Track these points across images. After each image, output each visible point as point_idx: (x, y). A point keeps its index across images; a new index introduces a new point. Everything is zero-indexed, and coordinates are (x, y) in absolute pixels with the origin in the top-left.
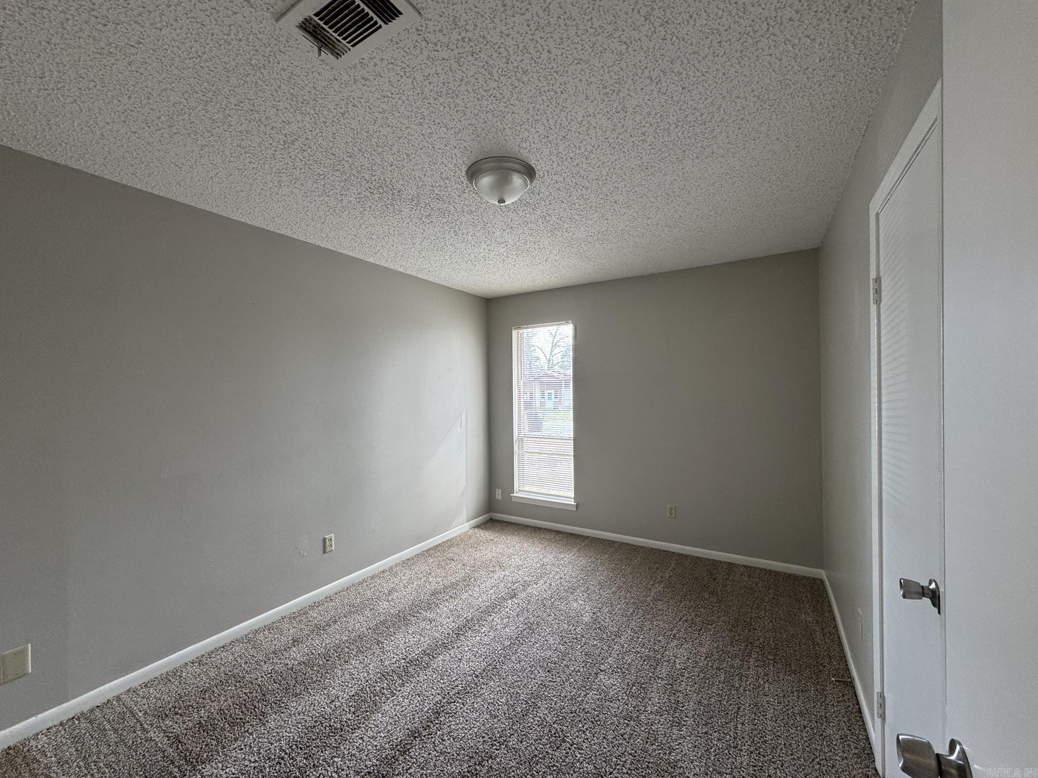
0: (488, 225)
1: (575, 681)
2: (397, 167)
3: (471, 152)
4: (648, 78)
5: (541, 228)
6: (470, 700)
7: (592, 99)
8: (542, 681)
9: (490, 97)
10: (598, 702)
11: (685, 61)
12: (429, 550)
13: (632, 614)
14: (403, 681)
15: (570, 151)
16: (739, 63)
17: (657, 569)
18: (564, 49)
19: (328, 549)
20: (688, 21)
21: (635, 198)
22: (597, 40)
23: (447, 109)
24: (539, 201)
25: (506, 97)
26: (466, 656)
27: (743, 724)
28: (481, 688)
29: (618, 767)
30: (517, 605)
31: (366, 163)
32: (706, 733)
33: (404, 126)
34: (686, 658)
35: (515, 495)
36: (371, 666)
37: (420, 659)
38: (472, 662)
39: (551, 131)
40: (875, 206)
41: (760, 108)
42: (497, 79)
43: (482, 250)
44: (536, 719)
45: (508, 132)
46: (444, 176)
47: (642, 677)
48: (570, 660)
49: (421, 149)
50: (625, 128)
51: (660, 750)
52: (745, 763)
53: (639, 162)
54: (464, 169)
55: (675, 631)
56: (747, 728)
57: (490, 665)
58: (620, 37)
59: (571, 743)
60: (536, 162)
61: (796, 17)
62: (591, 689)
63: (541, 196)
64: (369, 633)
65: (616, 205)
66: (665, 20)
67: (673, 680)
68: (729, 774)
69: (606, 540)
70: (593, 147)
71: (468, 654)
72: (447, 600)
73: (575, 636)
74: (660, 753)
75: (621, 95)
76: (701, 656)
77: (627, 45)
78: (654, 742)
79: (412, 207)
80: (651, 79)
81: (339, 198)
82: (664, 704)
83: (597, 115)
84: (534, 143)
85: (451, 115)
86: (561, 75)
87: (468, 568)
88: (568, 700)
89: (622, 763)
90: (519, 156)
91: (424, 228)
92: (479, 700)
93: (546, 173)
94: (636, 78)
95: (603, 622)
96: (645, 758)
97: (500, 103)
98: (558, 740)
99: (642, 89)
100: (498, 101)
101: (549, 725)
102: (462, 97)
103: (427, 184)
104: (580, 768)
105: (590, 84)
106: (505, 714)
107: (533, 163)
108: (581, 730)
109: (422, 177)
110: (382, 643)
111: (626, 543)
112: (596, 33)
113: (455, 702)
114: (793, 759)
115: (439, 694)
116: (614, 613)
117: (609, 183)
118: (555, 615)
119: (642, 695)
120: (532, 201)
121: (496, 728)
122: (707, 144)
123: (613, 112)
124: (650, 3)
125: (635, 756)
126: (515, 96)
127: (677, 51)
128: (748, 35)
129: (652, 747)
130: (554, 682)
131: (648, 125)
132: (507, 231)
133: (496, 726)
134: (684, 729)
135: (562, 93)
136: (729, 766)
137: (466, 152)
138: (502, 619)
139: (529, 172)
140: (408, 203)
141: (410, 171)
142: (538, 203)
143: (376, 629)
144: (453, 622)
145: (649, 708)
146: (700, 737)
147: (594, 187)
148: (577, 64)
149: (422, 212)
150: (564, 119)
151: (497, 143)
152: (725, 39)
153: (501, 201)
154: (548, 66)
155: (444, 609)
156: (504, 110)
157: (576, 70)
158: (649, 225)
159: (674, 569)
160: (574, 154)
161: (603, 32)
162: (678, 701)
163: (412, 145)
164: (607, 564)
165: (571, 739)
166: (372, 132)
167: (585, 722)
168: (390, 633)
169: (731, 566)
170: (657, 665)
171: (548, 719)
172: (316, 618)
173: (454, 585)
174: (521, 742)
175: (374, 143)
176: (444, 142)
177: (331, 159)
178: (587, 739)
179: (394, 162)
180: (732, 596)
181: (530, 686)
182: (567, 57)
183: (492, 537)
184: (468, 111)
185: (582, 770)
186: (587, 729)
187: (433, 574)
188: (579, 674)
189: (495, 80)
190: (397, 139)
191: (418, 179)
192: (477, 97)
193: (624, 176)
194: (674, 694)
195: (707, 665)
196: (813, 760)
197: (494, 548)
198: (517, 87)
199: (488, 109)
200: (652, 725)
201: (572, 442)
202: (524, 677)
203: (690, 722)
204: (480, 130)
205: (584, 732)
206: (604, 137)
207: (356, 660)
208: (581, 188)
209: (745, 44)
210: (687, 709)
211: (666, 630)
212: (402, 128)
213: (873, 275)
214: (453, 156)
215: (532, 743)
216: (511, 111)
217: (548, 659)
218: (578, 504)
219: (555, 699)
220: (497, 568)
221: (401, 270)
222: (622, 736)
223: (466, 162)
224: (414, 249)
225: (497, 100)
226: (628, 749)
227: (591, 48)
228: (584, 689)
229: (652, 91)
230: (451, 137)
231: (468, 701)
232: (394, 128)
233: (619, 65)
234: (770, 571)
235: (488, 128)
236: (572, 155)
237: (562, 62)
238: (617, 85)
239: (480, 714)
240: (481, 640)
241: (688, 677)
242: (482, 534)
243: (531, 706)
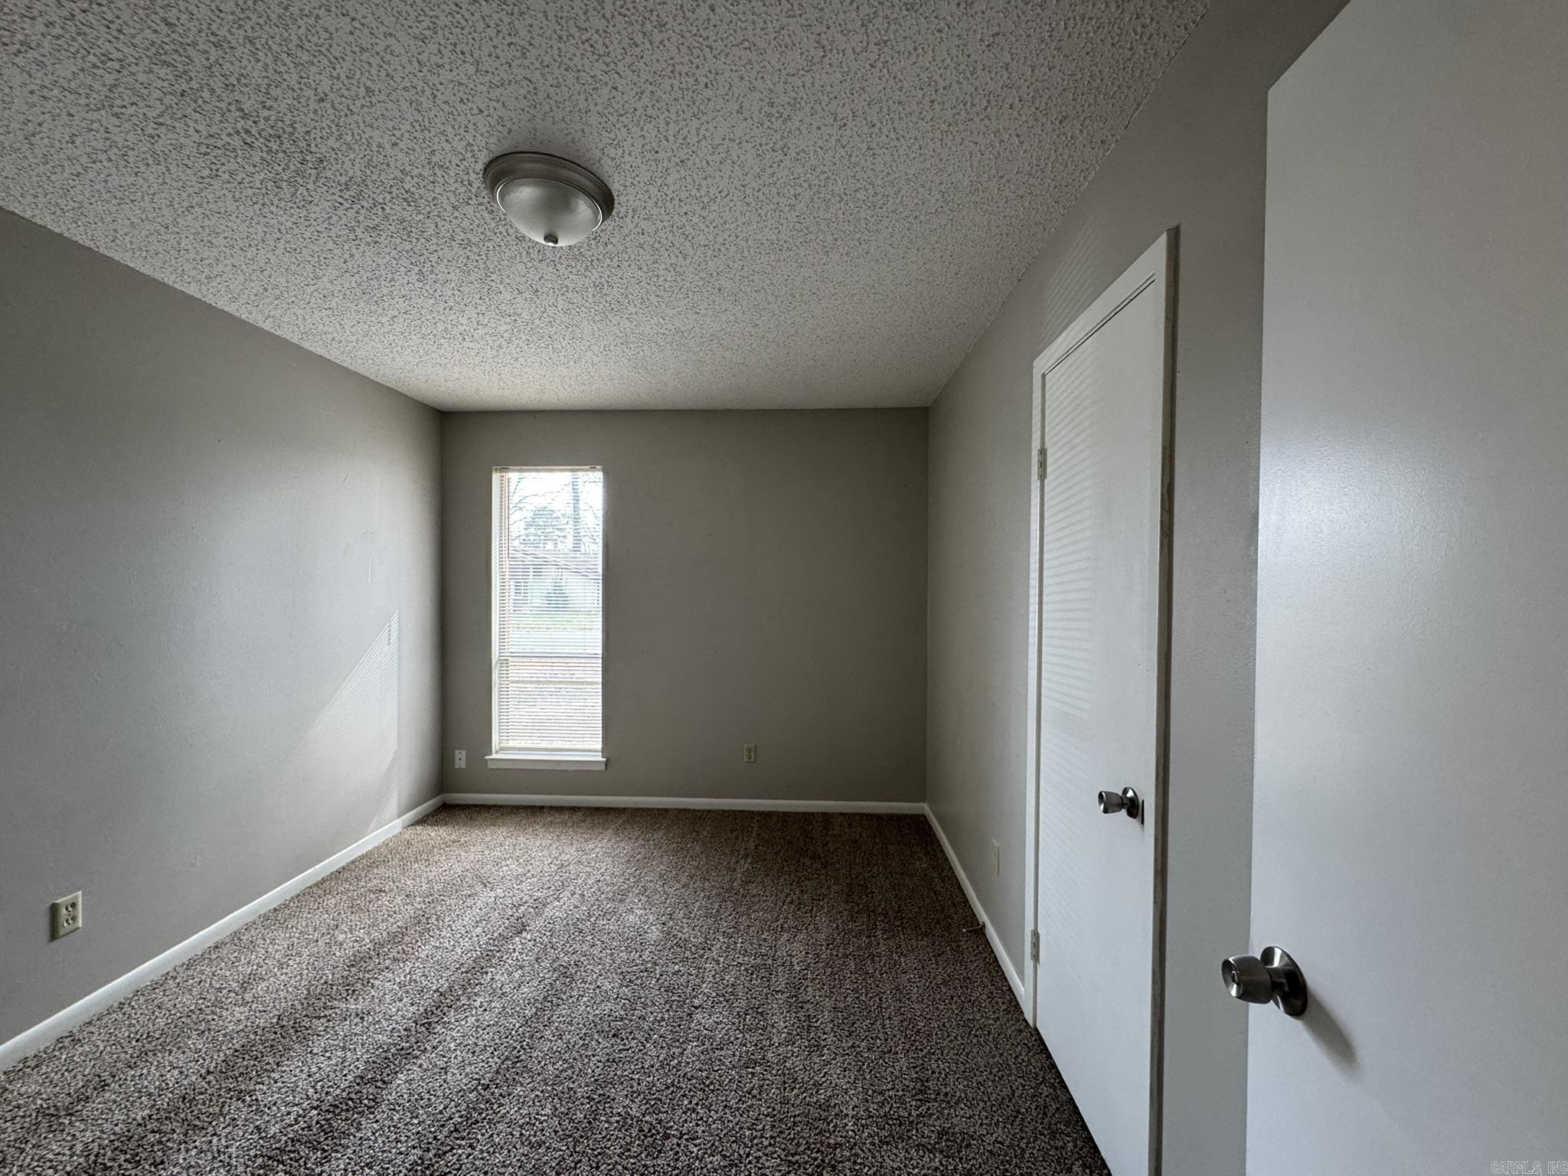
0: (494, 277)
1: (660, 1037)
2: (333, 107)
3: (510, 132)
4: (832, 114)
5: (587, 305)
6: (483, 1135)
7: (746, 114)
8: (607, 1054)
9: (583, 43)
10: (702, 1057)
11: (885, 110)
12: (324, 881)
13: (718, 911)
14: (324, 1151)
15: (683, 187)
16: (942, 140)
17: (737, 838)
18: (736, 14)
19: (65, 927)
20: (909, 53)
21: (748, 290)
22: (788, 25)
23: (491, 32)
24: (601, 257)
25: (612, 55)
26: (455, 1058)
27: (890, 1018)
28: (502, 1105)
29: (755, 1141)
30: (533, 942)
31: (256, 74)
32: (853, 1047)
33: (383, 29)
34: (803, 953)
35: (494, 756)
36: (232, 1150)
37: (353, 1096)
38: (470, 1064)
39: (665, 142)
40: (1040, 364)
41: (940, 209)
42: (608, 15)
43: (464, 321)
44: (613, 1120)
45: (593, 119)
46: (435, 159)
47: (755, 998)
48: (645, 1006)
49: (406, 89)
50: (775, 179)
51: (804, 1092)
52: (904, 1068)
53: (774, 237)
54: (483, 158)
55: (781, 921)
56: (896, 1021)
57: (507, 1058)
58: (819, 35)
59: (679, 1135)
60: (622, 188)
61: (1017, 105)
62: (687, 1041)
63: (607, 250)
64: (209, 1083)
65: (718, 294)
66: (885, 38)
67: (795, 988)
68: (892, 1089)
69: (654, 809)
70: (720, 192)
71: (458, 1053)
72: (387, 968)
73: (642, 967)
74: (805, 1097)
75: (789, 124)
76: (821, 945)
77: (825, 52)
78: (793, 1085)
79: (342, 201)
80: (835, 118)
81: (149, 131)
82: (793, 1025)
83: (744, 143)
84: (630, 154)
85: (495, 47)
86: (715, 57)
87: (418, 899)
88: (657, 1070)
89: (759, 1134)
90: (595, 168)
91: (354, 250)
92: (500, 1127)
93: (630, 212)
94: (817, 106)
95: (680, 934)
96: (788, 1112)
97: (597, 61)
98: (655, 1138)
99: (819, 128)
100: (596, 57)
101: (637, 1121)
102: (529, 21)
103: (392, 164)
104: (702, 1168)
105: (753, 89)
106: (556, 1132)
107: (615, 187)
108: (689, 1109)
109: (388, 146)
110: (250, 1093)
111: (685, 810)
112: (790, 13)
113: (453, 1148)
114: (951, 1041)
115: (414, 1147)
116: (692, 916)
117: (722, 256)
118: (603, 942)
119: (762, 1023)
120: (590, 253)
121: (545, 1164)
122: (867, 238)
123: (768, 147)
124: (877, 4)
125: (775, 1116)
126: (629, 60)
127: (880, 92)
128: (964, 105)
129: (793, 1093)
130: (628, 1050)
131: (806, 185)
132: (527, 295)
133: (544, 1159)
134: (825, 1051)
135: (706, 87)
136: (889, 1079)
137: (500, 128)
138: (510, 974)
139: (606, 202)
140: (333, 190)
141: (362, 125)
142: (598, 260)
143: (227, 1068)
144: (412, 1004)
145: (775, 1039)
146: (847, 1054)
147: (696, 257)
148: (746, 49)
149: (361, 218)
150: (694, 132)
151: (566, 132)
152: (939, 99)
153: (551, 238)
154: (702, 31)
155: (386, 984)
156: (599, 76)
157: (740, 58)
158: (751, 335)
159: (759, 835)
160: (687, 195)
161: (800, 16)
162: (809, 1016)
163: (388, 75)
164: (664, 846)
165: (676, 1130)
166: (297, 12)
167: (692, 1093)
168: (268, 1067)
169: (826, 817)
170: (771, 974)
171: (633, 1113)
172: (39, 1093)
173: (395, 938)
174: (598, 1168)
175: (294, 38)
176: (461, 94)
177: (155, 31)
178: (702, 1119)
179: (331, 96)
180: (837, 856)
181: (590, 1071)
182: (735, 31)
183: (453, 837)
184: (533, 53)
185: (705, 1170)
186: (697, 1104)
187: (343, 927)
188: (664, 1023)
189: (604, 16)
190: (357, 50)
191: (375, 148)
192: (559, 32)
193: (746, 252)
194: (802, 1008)
195: (831, 954)
196: (970, 1034)
197: (463, 853)
198: (637, 46)
199: (571, 64)
200: (785, 1062)
201: (600, 661)
202: (575, 1059)
203: (831, 1038)
204: (542, 95)
205: (694, 1110)
206: (740, 182)
207: (187, 1150)
208: (677, 252)
209: (957, 117)
210: (822, 1023)
211: (769, 923)
212: (375, 31)
213: (1036, 445)
214: (470, 126)
215: (616, 1162)
216: (611, 84)
217: (609, 1016)
218: (608, 760)
219: (637, 1076)
220: (479, 888)
221: (267, 326)
222: (749, 1093)
223: (492, 147)
224: (312, 288)
225: (594, 53)
226: (763, 1109)
227: (775, 32)
228: (677, 1044)
229: (830, 135)
230: (480, 88)
231: (479, 1137)
232: (356, 24)
233: (803, 79)
234: (870, 815)
235: (559, 98)
236: (684, 195)
237: (725, 35)
238: (789, 108)
239: (509, 1151)
240: (477, 1020)
241: (813, 979)
242: (433, 834)
243: (600, 1103)
